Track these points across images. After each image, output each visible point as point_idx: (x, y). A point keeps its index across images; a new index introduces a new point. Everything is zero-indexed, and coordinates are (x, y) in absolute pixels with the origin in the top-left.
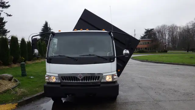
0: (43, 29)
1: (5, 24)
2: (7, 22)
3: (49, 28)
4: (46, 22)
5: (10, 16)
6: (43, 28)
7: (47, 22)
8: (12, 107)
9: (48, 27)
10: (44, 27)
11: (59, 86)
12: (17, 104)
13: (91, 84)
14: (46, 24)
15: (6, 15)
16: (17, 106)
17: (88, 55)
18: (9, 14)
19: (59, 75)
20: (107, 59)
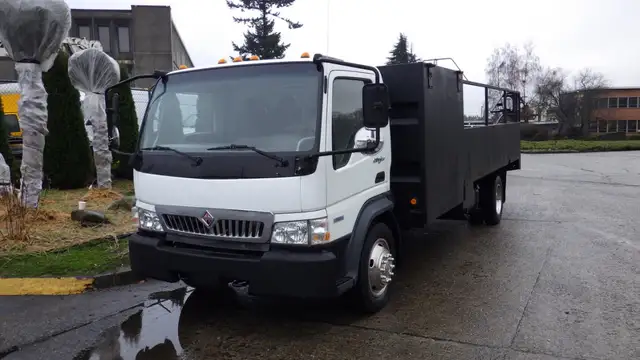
0: (392, 59)
1: (284, 53)
2: (288, 46)
3: (411, 55)
4: (401, 37)
5: (296, 26)
6: (391, 56)
7: (405, 35)
8: (73, 288)
9: (409, 51)
10: (395, 53)
11: (154, 242)
12: (90, 281)
13: (243, 247)
14: (402, 44)
15: (287, 24)
16: (88, 288)
17: (229, 145)
18: (295, 22)
19: (157, 207)
20: (285, 164)
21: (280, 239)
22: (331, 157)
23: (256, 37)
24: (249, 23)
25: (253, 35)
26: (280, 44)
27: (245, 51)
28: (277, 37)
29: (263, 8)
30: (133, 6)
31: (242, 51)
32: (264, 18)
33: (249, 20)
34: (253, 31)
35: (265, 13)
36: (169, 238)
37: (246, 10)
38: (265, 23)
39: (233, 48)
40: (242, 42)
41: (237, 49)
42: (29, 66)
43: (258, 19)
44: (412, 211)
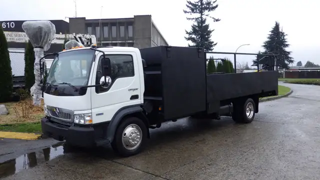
1: (211, 34)
2: (213, 30)
6: (270, 33)
9: (280, 31)
14: (277, 26)
15: (213, 20)
18: (217, 18)
19: (47, 106)
20: (76, 90)
21: (77, 121)
22: (94, 87)
23: (197, 26)
24: (194, 20)
25: (195, 26)
26: (208, 30)
27: (191, 34)
28: (207, 26)
29: (201, 12)
30: (134, 16)
31: (190, 34)
32: (201, 17)
33: (194, 19)
34: (196, 24)
35: (202, 15)
36: (51, 119)
37: (193, 14)
38: (202, 19)
39: (185, 32)
40: (190, 30)
41: (187, 33)
42: (38, 49)
43: (198, 18)
44: (160, 113)
